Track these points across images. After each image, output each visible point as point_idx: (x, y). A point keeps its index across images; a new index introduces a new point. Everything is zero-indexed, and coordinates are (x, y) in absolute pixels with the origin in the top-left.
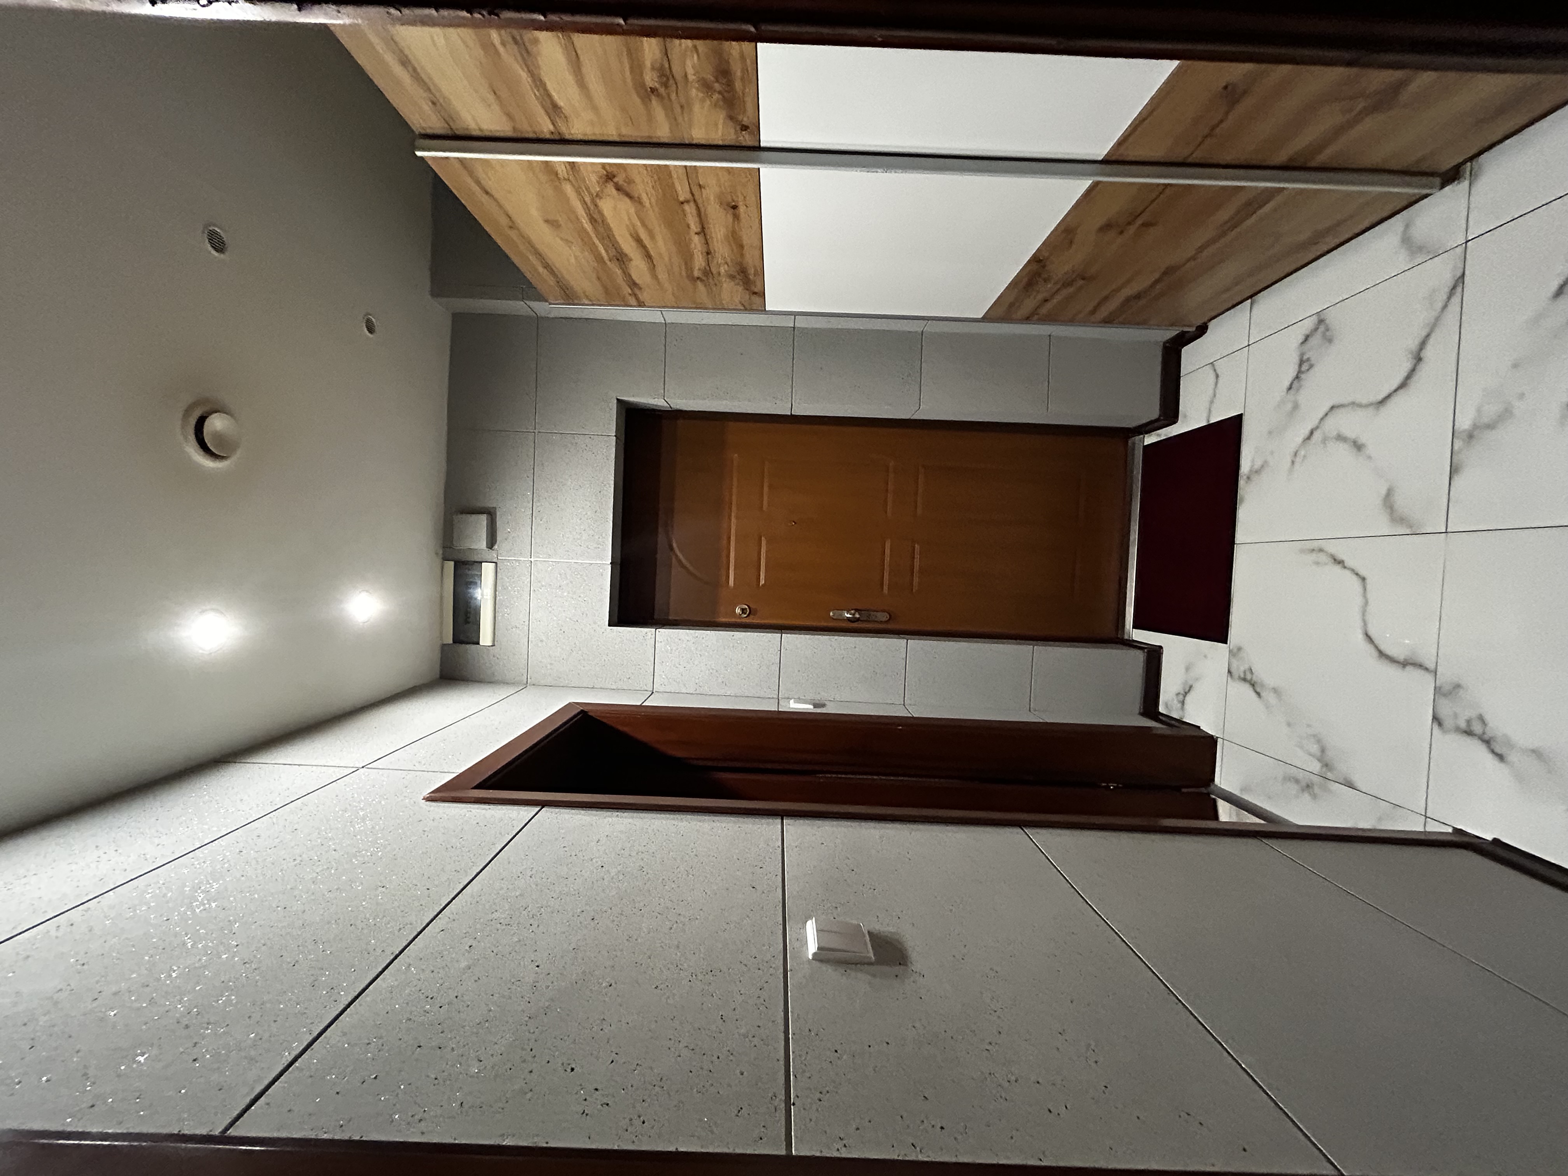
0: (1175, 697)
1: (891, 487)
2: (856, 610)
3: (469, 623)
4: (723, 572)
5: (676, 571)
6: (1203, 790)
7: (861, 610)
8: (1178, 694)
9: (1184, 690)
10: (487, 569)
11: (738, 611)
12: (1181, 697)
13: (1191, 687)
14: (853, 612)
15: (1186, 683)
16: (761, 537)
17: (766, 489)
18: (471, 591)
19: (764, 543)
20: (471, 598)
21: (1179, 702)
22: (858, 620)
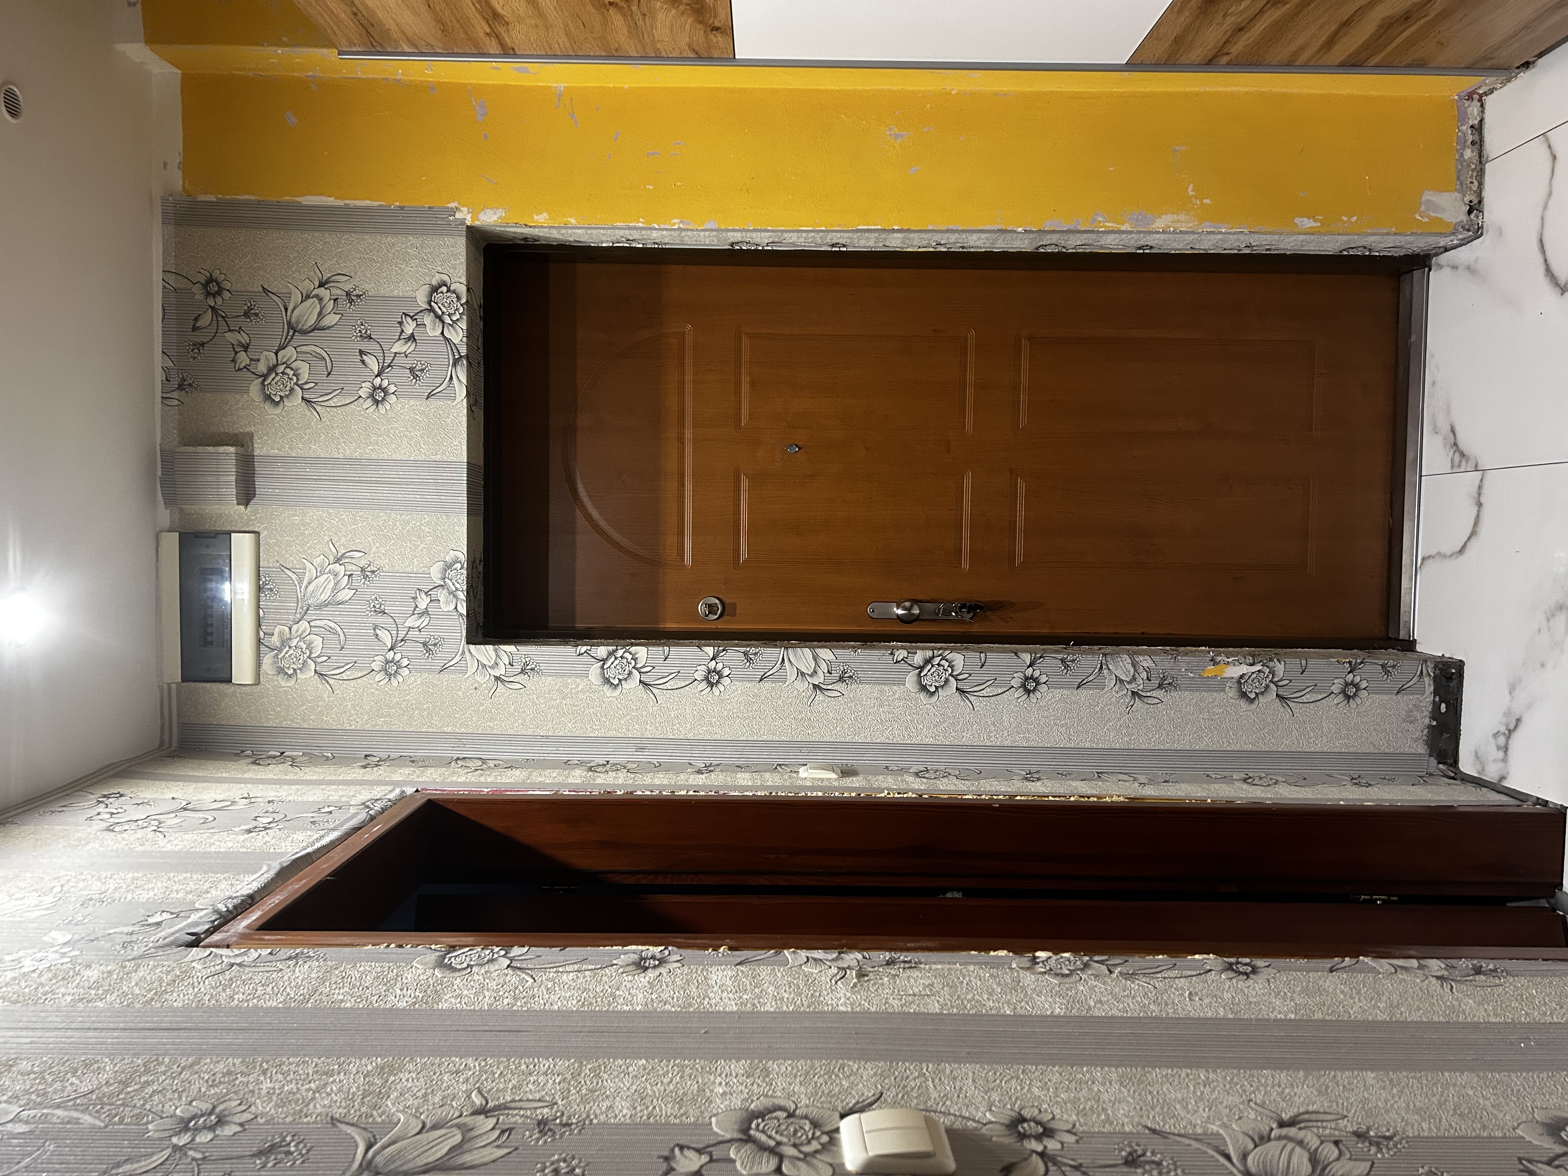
0: (1492, 740)
1: (970, 377)
2: (915, 601)
3: (211, 643)
4: (671, 540)
5: (584, 538)
6: (1544, 903)
7: (921, 601)
8: (1496, 735)
9: (1507, 725)
10: (242, 545)
11: (701, 608)
12: (1502, 740)
13: (1518, 720)
14: (907, 604)
15: (1508, 713)
16: (739, 476)
17: (745, 388)
18: (212, 585)
19: (745, 484)
20: (214, 598)
21: (1499, 748)
22: (917, 619)
